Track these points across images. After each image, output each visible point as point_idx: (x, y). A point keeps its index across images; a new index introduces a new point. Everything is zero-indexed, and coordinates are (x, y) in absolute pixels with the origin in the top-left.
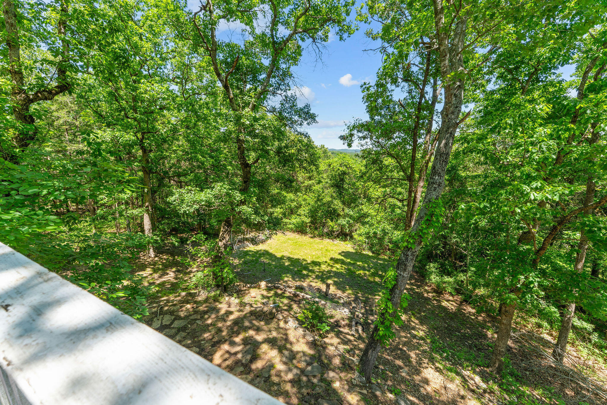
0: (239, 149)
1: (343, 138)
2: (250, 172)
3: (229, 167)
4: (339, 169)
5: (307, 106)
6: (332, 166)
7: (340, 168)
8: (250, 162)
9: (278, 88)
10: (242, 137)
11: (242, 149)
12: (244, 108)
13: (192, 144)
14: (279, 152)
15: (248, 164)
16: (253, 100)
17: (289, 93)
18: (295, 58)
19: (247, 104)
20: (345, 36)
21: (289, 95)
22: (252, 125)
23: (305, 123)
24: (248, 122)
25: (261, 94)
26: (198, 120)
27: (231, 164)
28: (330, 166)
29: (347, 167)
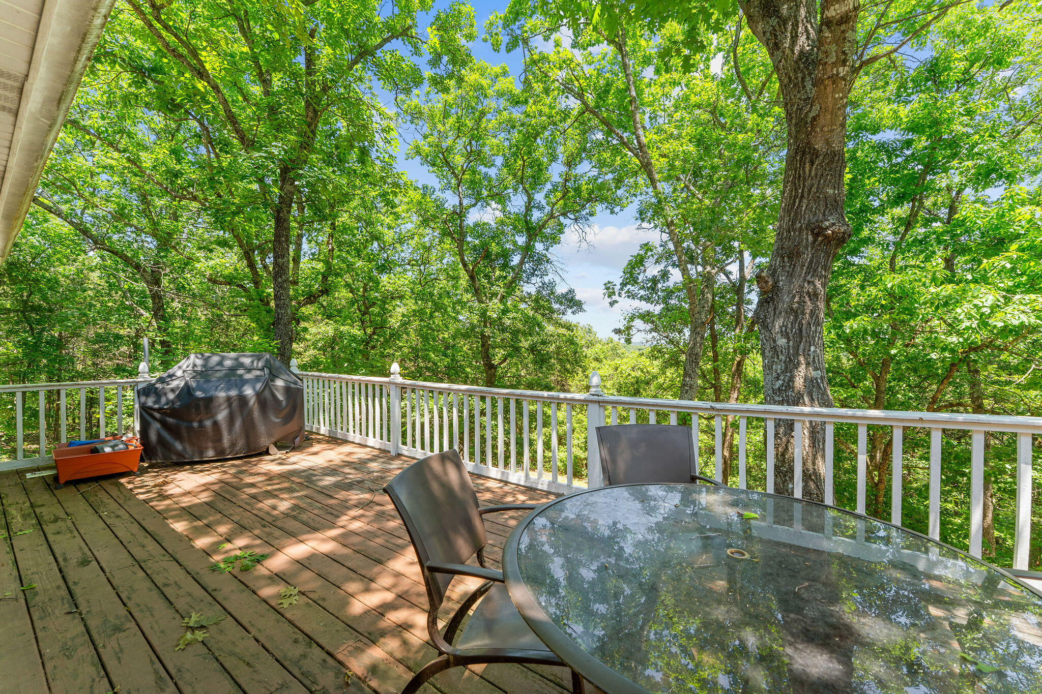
0: (483, 346)
1: (618, 331)
2: (495, 375)
3: (468, 370)
4: (629, 375)
5: (571, 291)
6: (619, 370)
7: (632, 373)
8: (496, 362)
9: (533, 274)
10: (488, 331)
11: (486, 346)
12: (491, 299)
13: (425, 338)
14: (532, 349)
15: (493, 365)
16: (502, 290)
17: (546, 279)
18: (553, 239)
19: (494, 295)
20: (617, 209)
21: (547, 281)
22: (500, 319)
23: (569, 311)
24: (495, 316)
25: (511, 283)
26: (436, 310)
27: (470, 365)
28: (616, 369)
29: (642, 371)
